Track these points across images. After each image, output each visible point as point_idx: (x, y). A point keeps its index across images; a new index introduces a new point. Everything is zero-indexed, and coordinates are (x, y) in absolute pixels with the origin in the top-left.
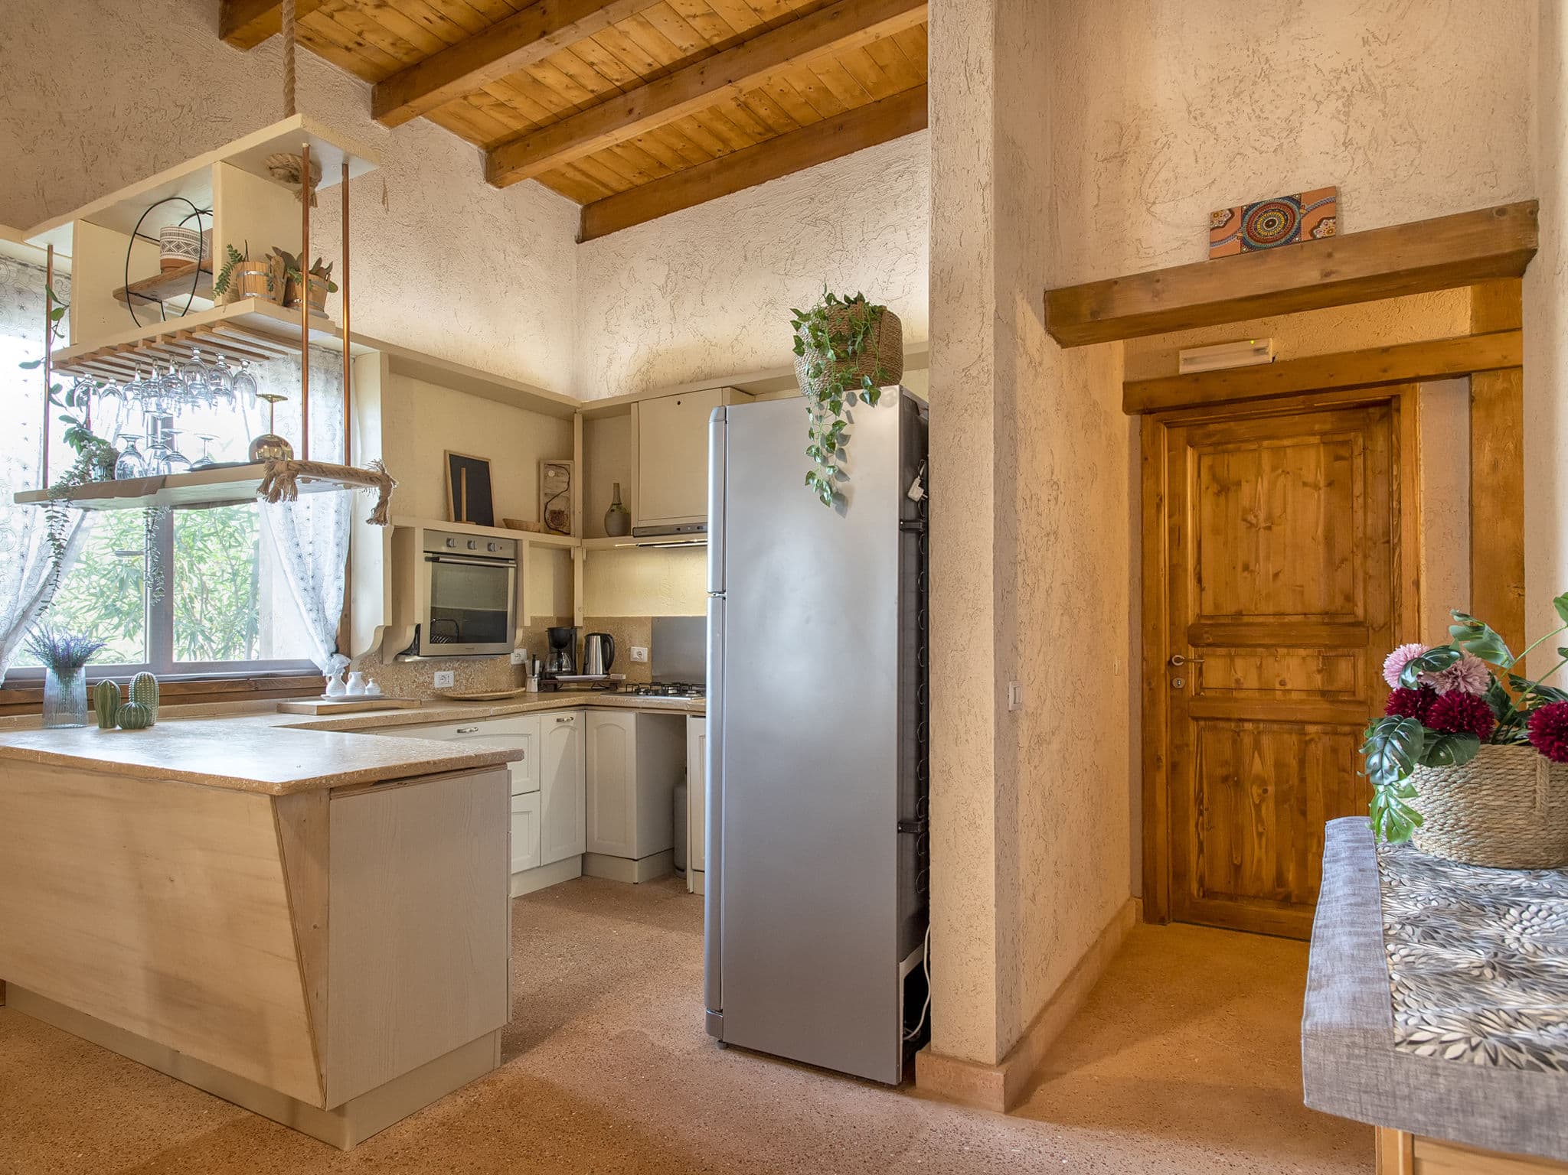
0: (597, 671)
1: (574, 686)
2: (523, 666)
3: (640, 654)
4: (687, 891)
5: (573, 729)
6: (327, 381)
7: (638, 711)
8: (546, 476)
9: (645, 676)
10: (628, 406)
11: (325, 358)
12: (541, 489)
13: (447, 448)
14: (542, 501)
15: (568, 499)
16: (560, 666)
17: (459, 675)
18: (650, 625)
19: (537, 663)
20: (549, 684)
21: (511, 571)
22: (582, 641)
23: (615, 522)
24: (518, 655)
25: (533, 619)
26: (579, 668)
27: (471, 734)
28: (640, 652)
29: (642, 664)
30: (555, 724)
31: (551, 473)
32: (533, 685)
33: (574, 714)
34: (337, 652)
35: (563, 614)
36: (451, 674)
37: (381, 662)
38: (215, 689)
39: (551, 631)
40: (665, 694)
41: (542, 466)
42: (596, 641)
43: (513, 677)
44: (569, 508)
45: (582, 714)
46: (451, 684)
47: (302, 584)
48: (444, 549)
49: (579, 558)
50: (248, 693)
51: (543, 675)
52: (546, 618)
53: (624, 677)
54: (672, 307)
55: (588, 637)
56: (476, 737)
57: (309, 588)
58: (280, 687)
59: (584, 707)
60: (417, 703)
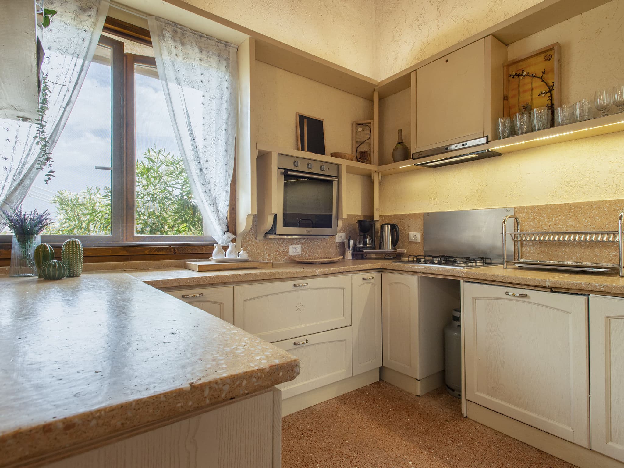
0: (388, 247)
1: (373, 256)
2: (343, 244)
3: (415, 237)
4: (461, 415)
5: (373, 284)
6: (219, 62)
7: (419, 275)
8: (357, 131)
9: (419, 250)
10: (409, 75)
11: (218, 46)
12: (354, 139)
13: (297, 111)
14: (354, 146)
15: (370, 144)
16: (365, 244)
17: (305, 248)
18: (422, 218)
19: (351, 242)
20: (358, 255)
21: (335, 184)
22: (378, 229)
23: (399, 153)
24: (340, 237)
25: (348, 215)
26: (377, 244)
27: (304, 288)
28: (416, 235)
29: (416, 243)
30: (361, 281)
31: (360, 129)
32: (349, 255)
33: (374, 275)
34: (228, 231)
35: (367, 214)
36: (299, 247)
37: (256, 238)
38: (147, 252)
39: (360, 222)
40: (433, 263)
41: (354, 125)
42: (387, 229)
43: (338, 250)
44: (370, 149)
45: (379, 274)
46: (300, 253)
47: (204, 188)
48: (292, 168)
49: (376, 179)
50: (169, 256)
51: (354, 249)
52: (357, 215)
53: (406, 251)
54: (438, 9)
55: (382, 227)
56: (305, 289)
57: (207, 191)
58: (191, 252)
59: (381, 270)
60: (270, 265)
